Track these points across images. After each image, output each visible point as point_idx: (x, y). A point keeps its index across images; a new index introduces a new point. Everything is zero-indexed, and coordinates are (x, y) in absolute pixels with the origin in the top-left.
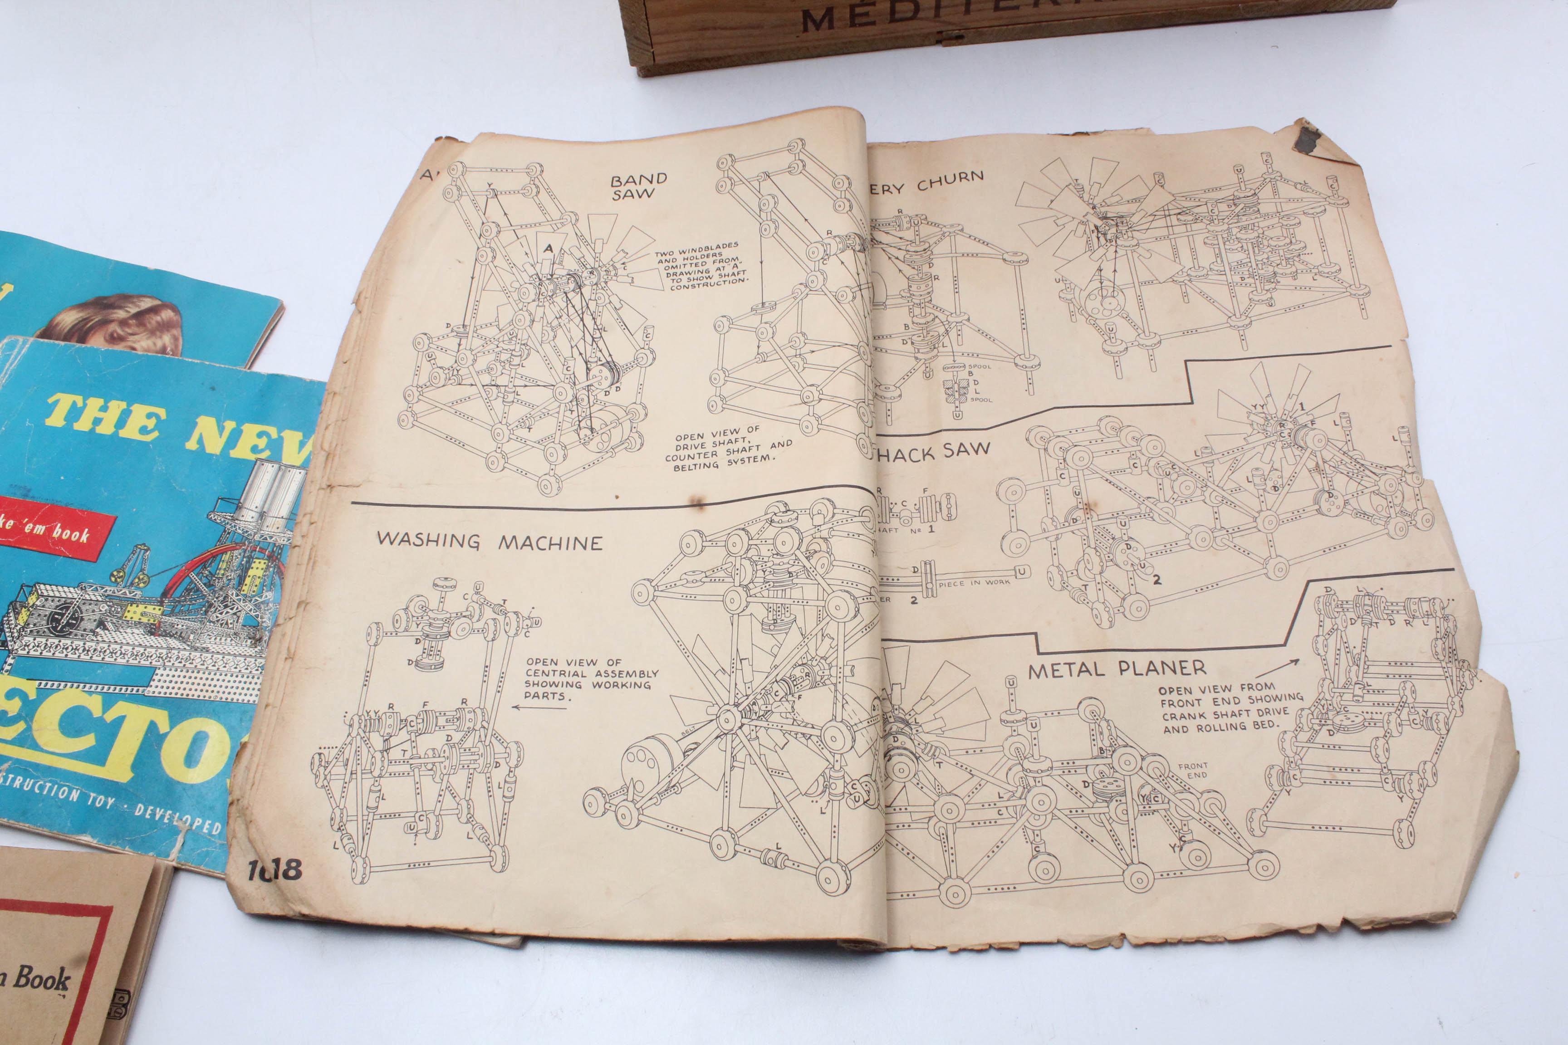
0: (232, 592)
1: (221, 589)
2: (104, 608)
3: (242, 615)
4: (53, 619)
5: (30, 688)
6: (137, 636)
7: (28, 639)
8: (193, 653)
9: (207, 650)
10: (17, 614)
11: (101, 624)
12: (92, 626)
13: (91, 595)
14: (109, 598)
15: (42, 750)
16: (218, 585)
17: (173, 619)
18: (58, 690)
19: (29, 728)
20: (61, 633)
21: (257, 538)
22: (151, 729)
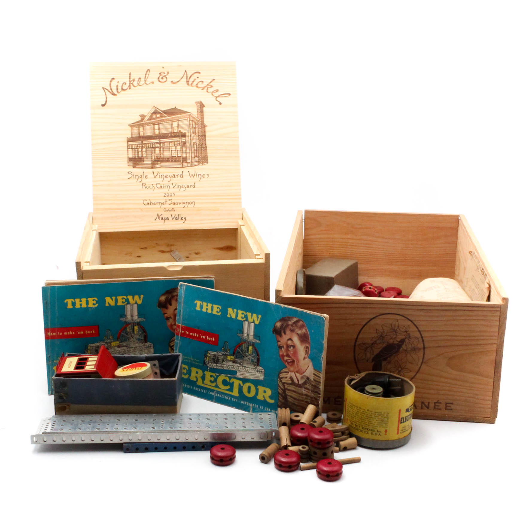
0: (247, 354)
1: (244, 352)
2: (223, 357)
3: (250, 359)
4: (214, 359)
5: (214, 375)
6: (231, 363)
7: (210, 364)
8: (243, 368)
9: (245, 367)
10: (206, 358)
11: (223, 361)
12: (222, 361)
13: (220, 354)
14: (223, 355)
15: (220, 389)
17: (237, 359)
18: (219, 376)
19: (217, 384)
20: (216, 363)
21: (248, 340)
22: (240, 384)
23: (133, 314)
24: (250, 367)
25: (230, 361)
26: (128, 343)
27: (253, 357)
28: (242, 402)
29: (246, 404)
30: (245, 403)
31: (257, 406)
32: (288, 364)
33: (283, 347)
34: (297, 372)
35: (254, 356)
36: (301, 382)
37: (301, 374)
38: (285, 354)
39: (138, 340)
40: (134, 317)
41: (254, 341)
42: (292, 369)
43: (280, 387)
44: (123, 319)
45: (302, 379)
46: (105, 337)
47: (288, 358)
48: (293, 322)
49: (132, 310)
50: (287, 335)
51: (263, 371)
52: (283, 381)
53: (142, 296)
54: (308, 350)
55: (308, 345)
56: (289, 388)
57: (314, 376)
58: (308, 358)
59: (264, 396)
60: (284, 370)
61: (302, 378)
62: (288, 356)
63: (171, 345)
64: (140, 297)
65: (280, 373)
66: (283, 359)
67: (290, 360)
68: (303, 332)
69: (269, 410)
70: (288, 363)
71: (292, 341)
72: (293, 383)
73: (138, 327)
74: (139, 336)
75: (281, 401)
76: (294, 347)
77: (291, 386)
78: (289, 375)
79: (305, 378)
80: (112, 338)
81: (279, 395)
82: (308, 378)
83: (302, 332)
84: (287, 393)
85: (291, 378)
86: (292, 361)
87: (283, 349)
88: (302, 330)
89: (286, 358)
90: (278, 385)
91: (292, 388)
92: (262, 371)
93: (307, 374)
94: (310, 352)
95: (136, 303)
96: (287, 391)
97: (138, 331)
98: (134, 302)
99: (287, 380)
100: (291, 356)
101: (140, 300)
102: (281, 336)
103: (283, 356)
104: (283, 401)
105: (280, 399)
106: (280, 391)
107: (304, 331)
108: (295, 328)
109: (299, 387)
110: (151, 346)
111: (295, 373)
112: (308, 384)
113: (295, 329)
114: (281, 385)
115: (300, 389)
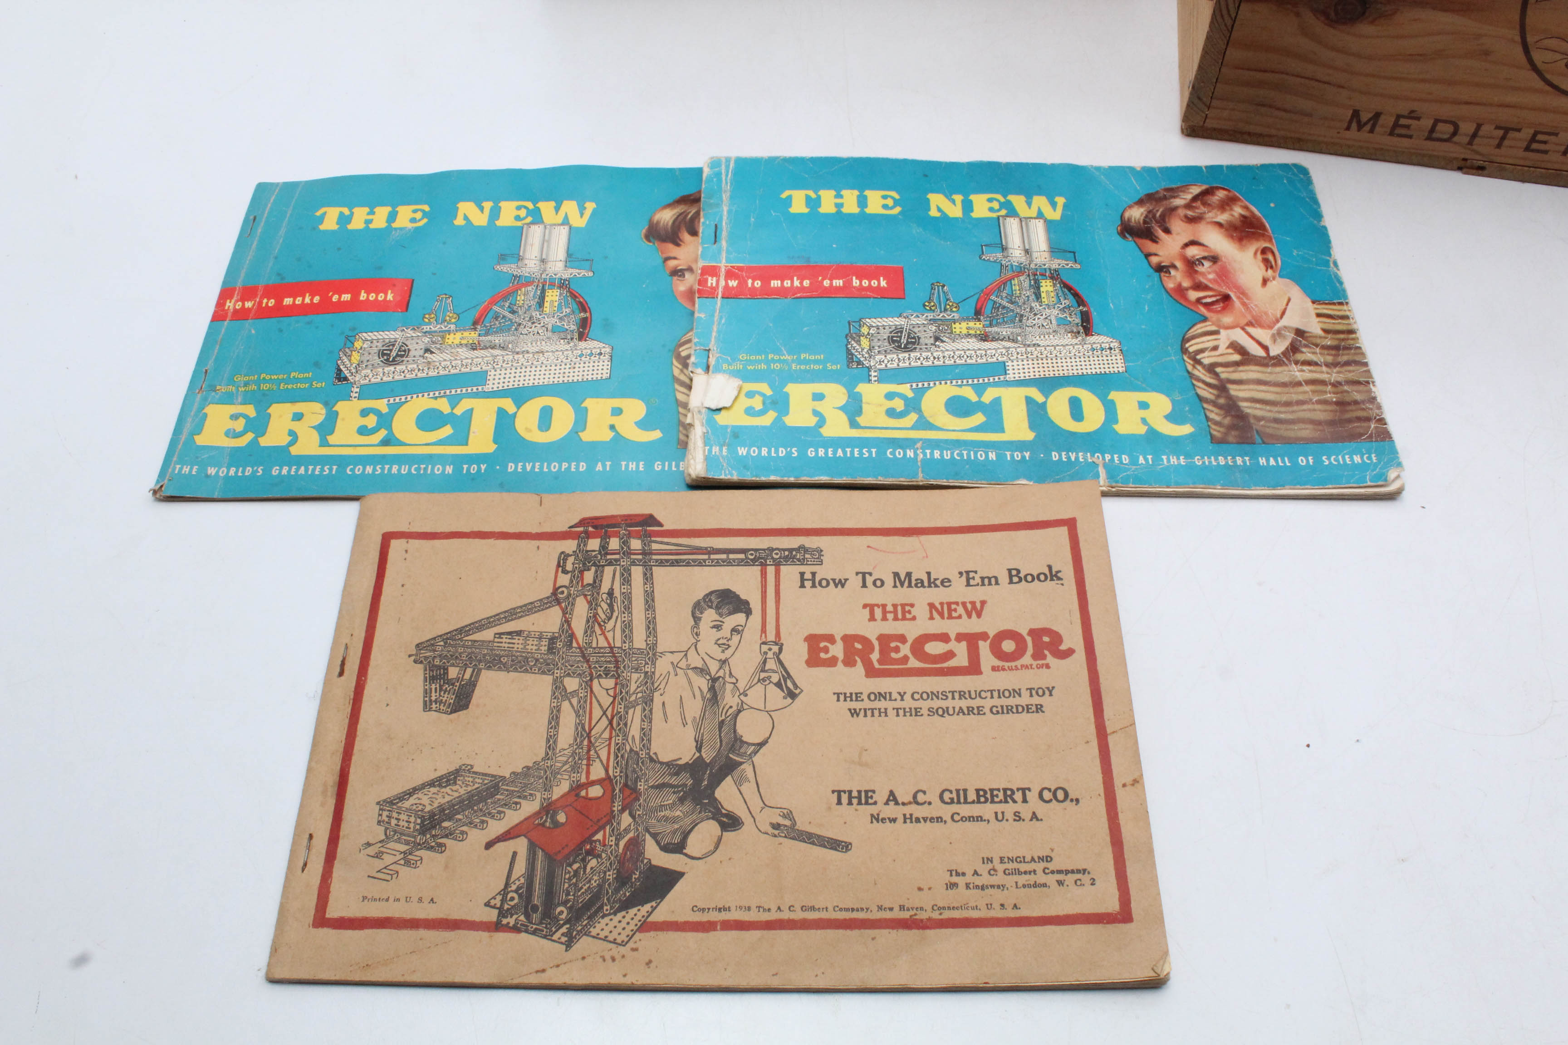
0: (1035, 305)
1: (1024, 303)
2: (932, 330)
3: (1053, 318)
4: (893, 341)
6: (971, 344)
7: (879, 357)
8: (1029, 349)
9: (1037, 345)
10: (858, 341)
11: (937, 339)
13: (916, 323)
14: (932, 321)
15: (943, 430)
16: (1020, 302)
17: (995, 329)
19: (921, 418)
21: (1033, 266)
22: (1029, 401)
23: (547, 255)
24: (1055, 342)
25: (968, 335)
26: (512, 338)
27: (1063, 310)
28: (1055, 456)
29: (1073, 459)
30: (1069, 458)
31: (1125, 459)
32: (1209, 310)
33: (1174, 267)
34: (1250, 324)
35: (1069, 307)
36: (1276, 350)
37: (1270, 327)
38: (1186, 284)
39: (553, 332)
40: (549, 265)
41: (1055, 264)
42: (1227, 319)
43: (1199, 380)
44: (508, 268)
45: (1279, 340)
46: (430, 314)
47: (1201, 294)
48: (1189, 197)
49: (545, 242)
50: (1178, 234)
51: (1115, 344)
52: (1206, 361)
53: (590, 206)
54: (1271, 257)
55: (1267, 245)
56: (1235, 376)
57: (1319, 322)
58: (1278, 278)
59: (1144, 421)
60: (1200, 328)
61: (1278, 335)
62: (1198, 287)
63: (683, 354)
64: (582, 210)
65: (1185, 340)
66: (1186, 299)
67: (1210, 297)
68: (1236, 214)
69: (1178, 459)
70: (1206, 305)
71: (1201, 248)
72: (1246, 358)
73: (561, 294)
74: (561, 319)
75: (1217, 423)
76: (1214, 259)
77: (1241, 368)
78: (1224, 338)
79: (1290, 336)
80: (453, 320)
81: (1205, 406)
82: (1300, 333)
83: (1232, 215)
84: (1232, 393)
85: (1236, 347)
86: (1218, 298)
87: (1173, 272)
88: (1232, 209)
89: (1193, 295)
90: (1191, 375)
91: (1251, 372)
92: (1111, 349)
93: (1292, 320)
94: (1281, 259)
95: (566, 222)
96: (1230, 386)
97: (560, 305)
98: (560, 218)
99: (1221, 355)
100: (1211, 286)
101: (582, 215)
102: (1154, 240)
103: (1180, 291)
104: (1227, 421)
105: (1212, 416)
106: (1206, 393)
107: (1238, 211)
108: (1203, 209)
109: (1274, 365)
110: (601, 354)
111: (1243, 329)
112: (1304, 350)
113: (1205, 213)
114: (1200, 372)
115: (1278, 369)
